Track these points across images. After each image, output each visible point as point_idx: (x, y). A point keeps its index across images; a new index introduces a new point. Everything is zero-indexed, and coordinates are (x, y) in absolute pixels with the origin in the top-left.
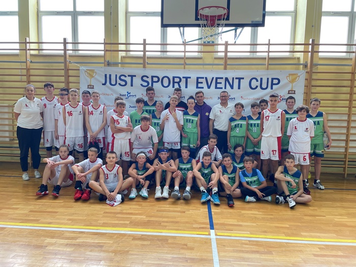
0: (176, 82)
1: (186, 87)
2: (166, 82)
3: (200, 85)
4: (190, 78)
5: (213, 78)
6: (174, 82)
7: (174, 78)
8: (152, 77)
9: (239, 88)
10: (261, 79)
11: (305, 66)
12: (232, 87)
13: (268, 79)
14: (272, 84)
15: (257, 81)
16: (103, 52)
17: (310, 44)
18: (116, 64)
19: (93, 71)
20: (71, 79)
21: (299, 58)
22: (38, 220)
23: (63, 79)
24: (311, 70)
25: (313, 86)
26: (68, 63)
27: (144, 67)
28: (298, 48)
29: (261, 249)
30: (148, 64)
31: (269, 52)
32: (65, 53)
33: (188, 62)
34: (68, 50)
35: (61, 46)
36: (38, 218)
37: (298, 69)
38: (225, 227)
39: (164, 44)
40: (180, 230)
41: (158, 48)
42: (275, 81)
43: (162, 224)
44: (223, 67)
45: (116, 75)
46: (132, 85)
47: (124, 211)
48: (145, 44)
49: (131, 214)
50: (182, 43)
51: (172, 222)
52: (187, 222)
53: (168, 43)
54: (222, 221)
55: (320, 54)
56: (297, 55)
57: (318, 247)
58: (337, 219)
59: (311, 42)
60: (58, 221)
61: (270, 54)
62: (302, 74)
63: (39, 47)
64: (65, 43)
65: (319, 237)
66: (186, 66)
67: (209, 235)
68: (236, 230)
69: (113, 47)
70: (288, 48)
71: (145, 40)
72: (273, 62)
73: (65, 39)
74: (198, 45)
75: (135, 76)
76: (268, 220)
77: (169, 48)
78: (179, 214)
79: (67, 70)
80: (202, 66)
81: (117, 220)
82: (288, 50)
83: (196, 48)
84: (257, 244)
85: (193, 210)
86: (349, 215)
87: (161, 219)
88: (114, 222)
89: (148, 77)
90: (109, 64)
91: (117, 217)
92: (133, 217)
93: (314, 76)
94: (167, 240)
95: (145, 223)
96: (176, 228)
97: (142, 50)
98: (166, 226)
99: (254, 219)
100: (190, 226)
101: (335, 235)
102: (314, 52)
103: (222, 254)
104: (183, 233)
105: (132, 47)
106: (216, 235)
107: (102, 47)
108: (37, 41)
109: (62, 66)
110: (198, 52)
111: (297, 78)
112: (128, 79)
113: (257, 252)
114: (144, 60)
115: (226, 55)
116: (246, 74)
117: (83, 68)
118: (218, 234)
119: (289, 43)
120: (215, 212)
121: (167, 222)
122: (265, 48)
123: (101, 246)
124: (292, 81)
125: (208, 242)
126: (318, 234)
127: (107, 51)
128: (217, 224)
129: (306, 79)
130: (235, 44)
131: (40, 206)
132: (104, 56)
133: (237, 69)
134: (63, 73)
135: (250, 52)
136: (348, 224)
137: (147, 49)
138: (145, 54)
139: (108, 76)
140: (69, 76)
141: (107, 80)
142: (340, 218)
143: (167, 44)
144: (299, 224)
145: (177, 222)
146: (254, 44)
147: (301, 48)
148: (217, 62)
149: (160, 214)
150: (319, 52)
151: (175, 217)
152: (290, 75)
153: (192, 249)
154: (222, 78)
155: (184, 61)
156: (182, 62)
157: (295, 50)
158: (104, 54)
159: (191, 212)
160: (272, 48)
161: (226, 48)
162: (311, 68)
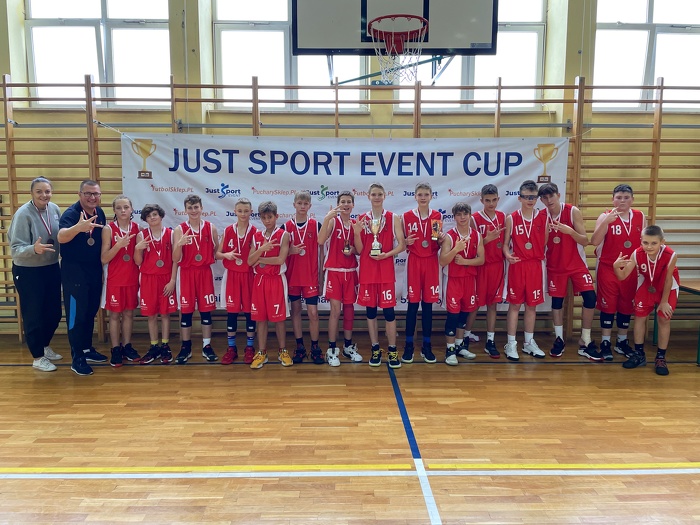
0: (321, 164)
1: (342, 173)
2: (300, 165)
3: (368, 169)
4: (348, 154)
5: (394, 154)
6: (317, 164)
7: (316, 154)
8: (273, 153)
9: (445, 173)
10: (487, 155)
11: (568, 128)
12: (431, 171)
13: (499, 154)
14: (508, 165)
15: (479, 159)
16: (169, 104)
17: (576, 87)
18: (196, 128)
19: (148, 142)
20: (103, 160)
21: (554, 114)
22: (57, 460)
23: (85, 159)
24: (579, 137)
25: (583, 167)
26: (95, 125)
27: (256, 133)
28: (551, 94)
29: (518, 492)
30: (262, 126)
31: (499, 102)
32: (89, 106)
33: (343, 121)
34: (95, 100)
35: (81, 93)
36: (56, 456)
37: (554, 135)
38: (441, 451)
39: (292, 87)
40: (356, 463)
41: (281, 94)
42: (513, 159)
43: (317, 452)
44: (411, 131)
45: (198, 151)
46: (231, 171)
47: (236, 430)
48: (255, 86)
49: (250, 434)
50: (329, 85)
51: (337, 447)
52: (366, 447)
53: (299, 84)
54: (433, 439)
55: (594, 105)
56: (551, 107)
57: (624, 480)
58: (647, 422)
59: (577, 83)
60: (100, 459)
61: (502, 105)
62: (562, 145)
63: (29, 94)
64: (88, 85)
65: (621, 461)
66: (340, 131)
67: (414, 469)
68: (463, 457)
69: (190, 94)
70: (531, 94)
71: (255, 79)
72: (507, 120)
73: (88, 78)
74: (360, 88)
75: (237, 152)
76: (520, 432)
77: (302, 95)
78: (347, 429)
79: (94, 141)
80: (369, 131)
81: (223, 450)
82: (533, 98)
83: (356, 95)
84: (508, 482)
85: (373, 419)
86: (665, 413)
87: (312, 443)
88: (217, 454)
89: (263, 154)
90: (181, 128)
91: (222, 444)
92: (256, 441)
93: (585, 149)
94: (333, 486)
95: (282, 452)
96: (346, 459)
97: (251, 98)
98: (325, 457)
99: (492, 431)
100: (372, 452)
101: (649, 455)
102: (584, 101)
103: (445, 508)
104: (360, 470)
105: (226, 94)
106: (427, 469)
107: (167, 93)
108: (25, 82)
109: (83, 133)
110: (360, 102)
111: (552, 152)
112: (224, 159)
113: (512, 499)
114: (255, 120)
115: (418, 108)
116: (458, 144)
117: (127, 136)
118: (431, 466)
119: (534, 84)
120: (416, 422)
121: (325, 448)
122: (492, 95)
123: (201, 507)
124: (544, 159)
125: (413, 484)
126: (618, 455)
127: (177, 100)
128: (425, 446)
129: (571, 155)
130: (432, 87)
131: (57, 428)
132: (172, 112)
133: (438, 136)
134: (84, 146)
135: (461, 102)
136: (669, 431)
137: (260, 98)
138: (255, 107)
139: (181, 153)
140: (98, 154)
141: (180, 160)
142: (651, 421)
143: (297, 88)
144: (579, 436)
145: (346, 447)
146: (468, 87)
147: (559, 94)
148: (398, 121)
149: (307, 431)
150: (592, 101)
151: (339, 438)
152: (540, 146)
153: (384, 501)
154: (411, 154)
155: (334, 121)
156: (331, 121)
157: (546, 98)
158: (172, 106)
159: (369, 423)
160: (506, 95)
161: (418, 95)
162: (578, 132)
